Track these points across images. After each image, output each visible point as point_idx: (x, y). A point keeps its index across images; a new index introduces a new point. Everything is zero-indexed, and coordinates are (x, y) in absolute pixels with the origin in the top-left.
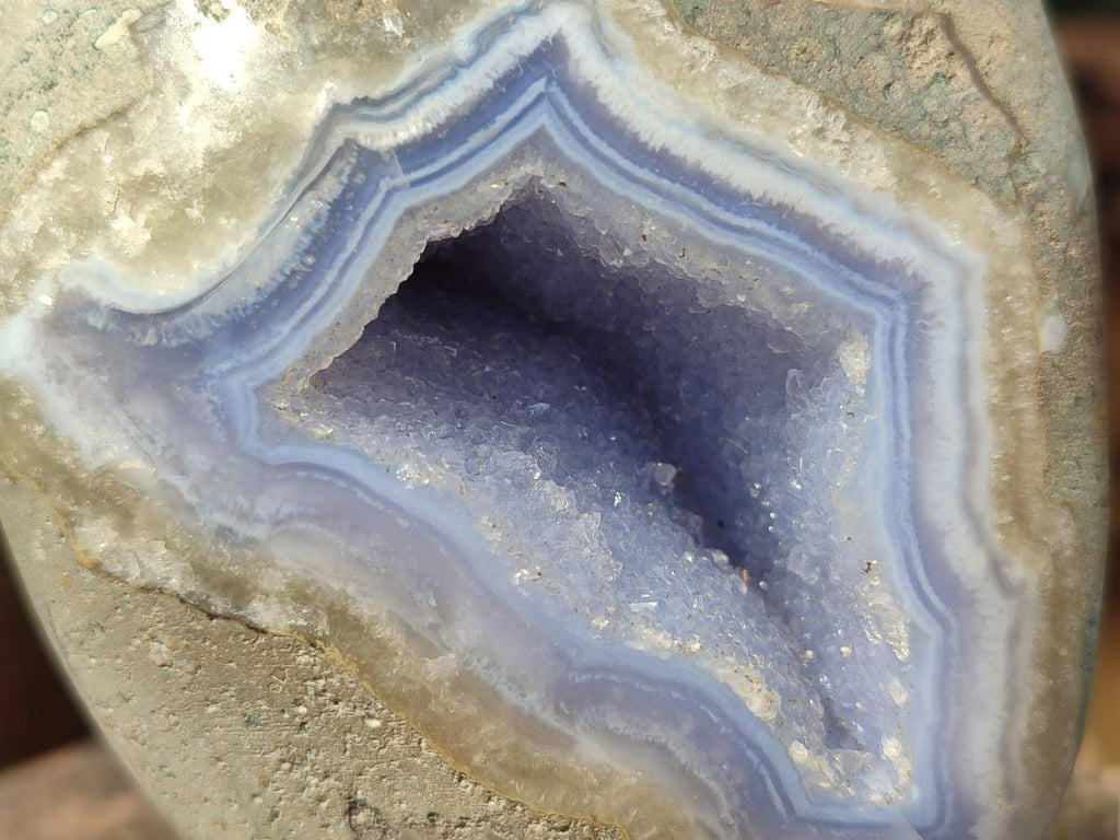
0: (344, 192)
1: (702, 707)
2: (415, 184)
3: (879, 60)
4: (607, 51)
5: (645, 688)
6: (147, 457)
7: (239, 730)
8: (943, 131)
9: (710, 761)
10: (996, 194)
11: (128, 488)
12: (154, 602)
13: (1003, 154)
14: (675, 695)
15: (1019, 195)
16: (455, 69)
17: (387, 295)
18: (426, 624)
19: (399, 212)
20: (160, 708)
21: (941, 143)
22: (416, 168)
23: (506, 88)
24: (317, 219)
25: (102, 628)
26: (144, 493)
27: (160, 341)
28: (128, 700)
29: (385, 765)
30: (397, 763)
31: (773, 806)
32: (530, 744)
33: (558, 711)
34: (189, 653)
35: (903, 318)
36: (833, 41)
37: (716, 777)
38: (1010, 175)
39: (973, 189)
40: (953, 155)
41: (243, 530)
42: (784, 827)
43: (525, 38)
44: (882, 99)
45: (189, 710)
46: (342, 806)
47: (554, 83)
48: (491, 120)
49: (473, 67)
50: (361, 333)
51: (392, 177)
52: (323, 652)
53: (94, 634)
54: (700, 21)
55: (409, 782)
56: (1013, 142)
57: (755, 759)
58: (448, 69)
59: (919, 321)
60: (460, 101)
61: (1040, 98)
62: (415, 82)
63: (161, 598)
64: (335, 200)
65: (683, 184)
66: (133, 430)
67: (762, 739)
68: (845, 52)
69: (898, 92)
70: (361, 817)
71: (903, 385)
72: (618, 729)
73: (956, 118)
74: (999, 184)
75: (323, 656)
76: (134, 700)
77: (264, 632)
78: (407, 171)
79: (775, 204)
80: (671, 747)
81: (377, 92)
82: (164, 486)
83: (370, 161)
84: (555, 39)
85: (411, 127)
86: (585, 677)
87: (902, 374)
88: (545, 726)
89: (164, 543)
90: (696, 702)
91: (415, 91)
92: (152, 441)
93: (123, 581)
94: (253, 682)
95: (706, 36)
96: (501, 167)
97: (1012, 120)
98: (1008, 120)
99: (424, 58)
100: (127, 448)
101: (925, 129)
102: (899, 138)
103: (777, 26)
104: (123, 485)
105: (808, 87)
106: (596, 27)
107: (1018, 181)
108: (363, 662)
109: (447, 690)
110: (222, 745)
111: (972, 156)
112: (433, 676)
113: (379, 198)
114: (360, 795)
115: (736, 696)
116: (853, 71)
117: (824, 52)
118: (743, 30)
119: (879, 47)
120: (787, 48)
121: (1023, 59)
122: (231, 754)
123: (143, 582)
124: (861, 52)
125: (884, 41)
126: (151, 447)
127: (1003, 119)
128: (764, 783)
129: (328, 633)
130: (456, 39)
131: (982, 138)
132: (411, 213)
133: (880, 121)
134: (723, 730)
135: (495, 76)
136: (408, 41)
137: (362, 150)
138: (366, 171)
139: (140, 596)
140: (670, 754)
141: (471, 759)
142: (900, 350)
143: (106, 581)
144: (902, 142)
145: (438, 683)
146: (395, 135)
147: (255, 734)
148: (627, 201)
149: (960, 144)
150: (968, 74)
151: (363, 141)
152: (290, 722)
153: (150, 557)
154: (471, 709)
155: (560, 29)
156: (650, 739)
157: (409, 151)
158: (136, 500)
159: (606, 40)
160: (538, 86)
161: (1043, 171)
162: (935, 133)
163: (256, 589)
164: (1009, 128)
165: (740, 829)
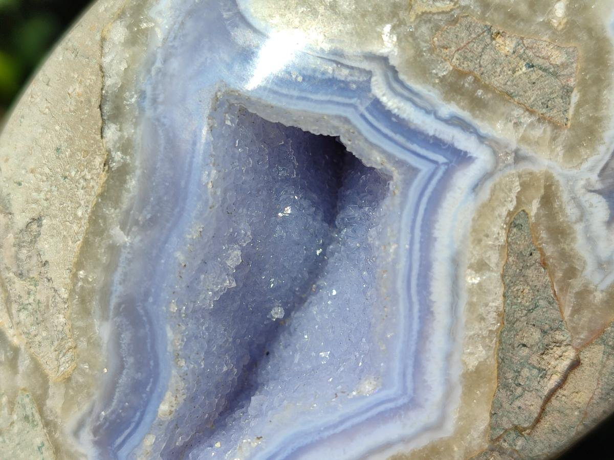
0: (343, 82)
1: (151, 380)
2: (362, 116)
3: (537, 335)
4: (476, 188)
5: (149, 345)
6: (165, 40)
7: (52, 146)
8: (513, 385)
9: (126, 395)
10: (492, 427)
11: (147, 37)
12: (97, 75)
13: (516, 423)
14: (152, 363)
15: (498, 439)
16: (431, 111)
17: (300, 126)
18: (136, 218)
19: (344, 114)
20: (49, 102)
21: (506, 386)
22: (371, 113)
23: (433, 143)
24: (323, 73)
25: (77, 55)
26: (147, 46)
27: (227, 20)
28: (47, 85)
29: (62, 228)
30: (65, 233)
31: (117, 438)
32: (97, 297)
33: (119, 305)
34: (79, 104)
35: (400, 402)
36: (536, 306)
37: (120, 401)
38: (506, 431)
39: (489, 414)
40: (503, 394)
41: (147, 104)
42: (110, 448)
43: (464, 142)
44: (516, 345)
45: (53, 117)
46: (35, 215)
47: (446, 167)
48: (413, 142)
49: (437, 121)
50: (275, 122)
51: (361, 104)
52: (103, 171)
53: (73, 53)
54: (515, 230)
55: (59, 244)
56: (525, 426)
57: (136, 419)
58: (430, 108)
59: (402, 412)
60: (415, 122)
61: (558, 431)
62: (416, 94)
63: (100, 78)
64: (336, 79)
65: (421, 256)
66: (177, 26)
67: (148, 418)
68: (534, 314)
69: (525, 352)
70: (34, 227)
71: (364, 417)
72: (123, 340)
73: (524, 390)
74: (498, 426)
75: (102, 171)
76: (49, 88)
77: (102, 137)
78: (367, 109)
79: (432, 309)
80: (125, 372)
81: (402, 77)
82: (154, 55)
83: (364, 88)
84: (470, 158)
85: (391, 102)
86: (142, 312)
87: (369, 414)
88: (109, 301)
89: (127, 67)
90: (153, 375)
91: (412, 97)
92: (175, 38)
93: (101, 56)
94: (77, 143)
95: (508, 237)
96: (390, 157)
97: (538, 420)
98: (536, 418)
99: (431, 93)
100: (167, 27)
101: (510, 375)
102: (498, 362)
103: (530, 273)
104: (147, 34)
105: (504, 302)
106: (487, 176)
107: (505, 437)
108: (106, 194)
109: (107, 243)
110: (43, 142)
111: (506, 406)
112: (112, 232)
113: (347, 101)
114: (44, 222)
115: (164, 395)
116: (525, 323)
117: (528, 304)
118: (520, 255)
119: (544, 332)
120: (521, 283)
121: (576, 413)
122: (40, 147)
123: (104, 65)
124: (538, 324)
125: (549, 334)
126: (172, 39)
127: (536, 415)
128: (127, 428)
129: (113, 169)
130: (448, 106)
131: (519, 408)
132: (346, 120)
133: (503, 349)
134: (144, 395)
135: (437, 135)
136: (437, 81)
137: (369, 81)
138: (358, 88)
139: (97, 67)
140: (121, 373)
141: (80, 270)
142: (381, 408)
143: (98, 47)
144: (496, 365)
145: (110, 237)
146: (384, 95)
147: (53, 155)
148: (400, 230)
149: (511, 397)
150: (553, 387)
151: (373, 79)
152: (65, 170)
153: (118, 63)
154: (104, 259)
155: (477, 158)
156: (124, 359)
157: (379, 106)
158: (143, 43)
159: (482, 184)
160: (441, 159)
161: (517, 448)
162: (510, 381)
163: (121, 123)
164: (532, 420)
165: (100, 425)
